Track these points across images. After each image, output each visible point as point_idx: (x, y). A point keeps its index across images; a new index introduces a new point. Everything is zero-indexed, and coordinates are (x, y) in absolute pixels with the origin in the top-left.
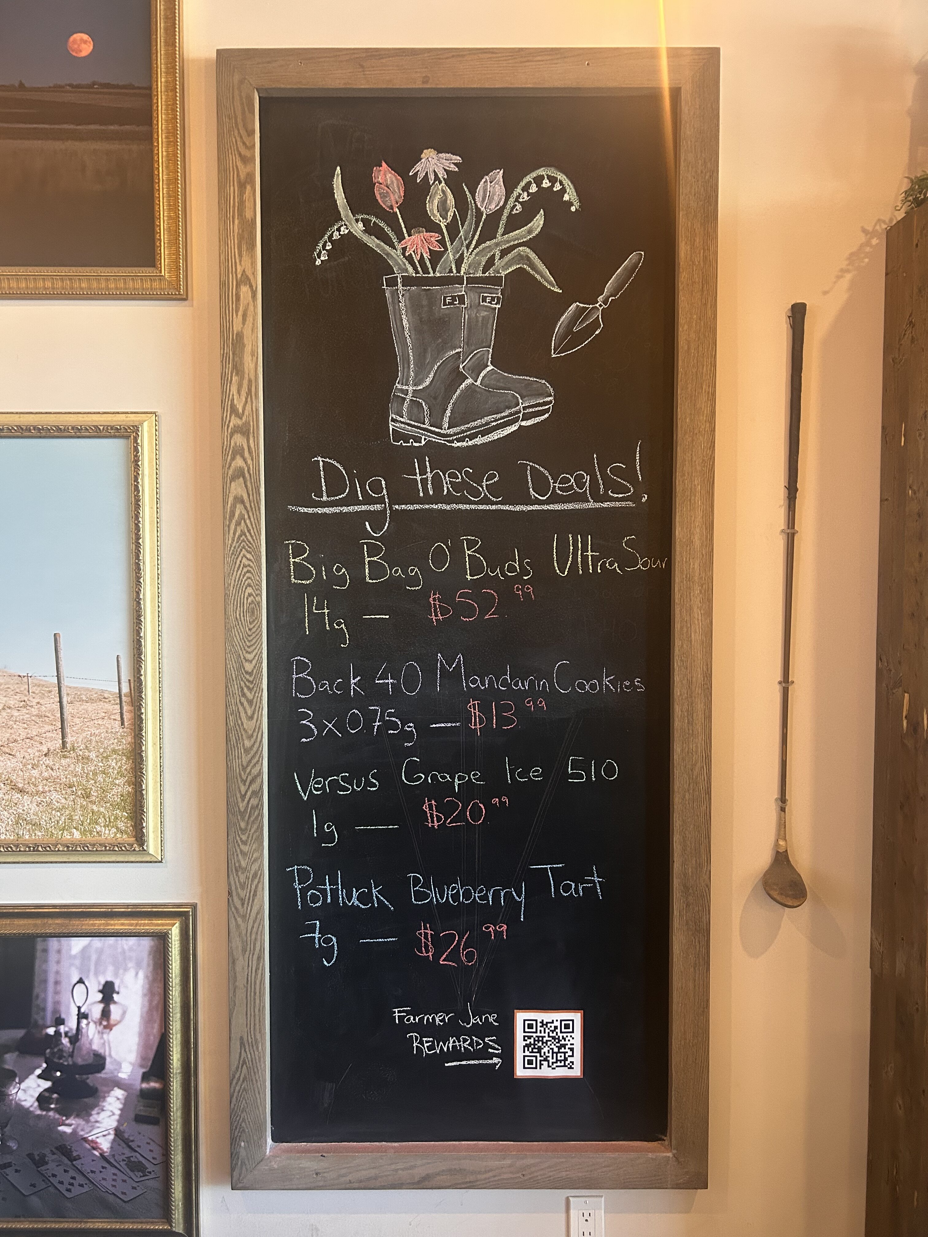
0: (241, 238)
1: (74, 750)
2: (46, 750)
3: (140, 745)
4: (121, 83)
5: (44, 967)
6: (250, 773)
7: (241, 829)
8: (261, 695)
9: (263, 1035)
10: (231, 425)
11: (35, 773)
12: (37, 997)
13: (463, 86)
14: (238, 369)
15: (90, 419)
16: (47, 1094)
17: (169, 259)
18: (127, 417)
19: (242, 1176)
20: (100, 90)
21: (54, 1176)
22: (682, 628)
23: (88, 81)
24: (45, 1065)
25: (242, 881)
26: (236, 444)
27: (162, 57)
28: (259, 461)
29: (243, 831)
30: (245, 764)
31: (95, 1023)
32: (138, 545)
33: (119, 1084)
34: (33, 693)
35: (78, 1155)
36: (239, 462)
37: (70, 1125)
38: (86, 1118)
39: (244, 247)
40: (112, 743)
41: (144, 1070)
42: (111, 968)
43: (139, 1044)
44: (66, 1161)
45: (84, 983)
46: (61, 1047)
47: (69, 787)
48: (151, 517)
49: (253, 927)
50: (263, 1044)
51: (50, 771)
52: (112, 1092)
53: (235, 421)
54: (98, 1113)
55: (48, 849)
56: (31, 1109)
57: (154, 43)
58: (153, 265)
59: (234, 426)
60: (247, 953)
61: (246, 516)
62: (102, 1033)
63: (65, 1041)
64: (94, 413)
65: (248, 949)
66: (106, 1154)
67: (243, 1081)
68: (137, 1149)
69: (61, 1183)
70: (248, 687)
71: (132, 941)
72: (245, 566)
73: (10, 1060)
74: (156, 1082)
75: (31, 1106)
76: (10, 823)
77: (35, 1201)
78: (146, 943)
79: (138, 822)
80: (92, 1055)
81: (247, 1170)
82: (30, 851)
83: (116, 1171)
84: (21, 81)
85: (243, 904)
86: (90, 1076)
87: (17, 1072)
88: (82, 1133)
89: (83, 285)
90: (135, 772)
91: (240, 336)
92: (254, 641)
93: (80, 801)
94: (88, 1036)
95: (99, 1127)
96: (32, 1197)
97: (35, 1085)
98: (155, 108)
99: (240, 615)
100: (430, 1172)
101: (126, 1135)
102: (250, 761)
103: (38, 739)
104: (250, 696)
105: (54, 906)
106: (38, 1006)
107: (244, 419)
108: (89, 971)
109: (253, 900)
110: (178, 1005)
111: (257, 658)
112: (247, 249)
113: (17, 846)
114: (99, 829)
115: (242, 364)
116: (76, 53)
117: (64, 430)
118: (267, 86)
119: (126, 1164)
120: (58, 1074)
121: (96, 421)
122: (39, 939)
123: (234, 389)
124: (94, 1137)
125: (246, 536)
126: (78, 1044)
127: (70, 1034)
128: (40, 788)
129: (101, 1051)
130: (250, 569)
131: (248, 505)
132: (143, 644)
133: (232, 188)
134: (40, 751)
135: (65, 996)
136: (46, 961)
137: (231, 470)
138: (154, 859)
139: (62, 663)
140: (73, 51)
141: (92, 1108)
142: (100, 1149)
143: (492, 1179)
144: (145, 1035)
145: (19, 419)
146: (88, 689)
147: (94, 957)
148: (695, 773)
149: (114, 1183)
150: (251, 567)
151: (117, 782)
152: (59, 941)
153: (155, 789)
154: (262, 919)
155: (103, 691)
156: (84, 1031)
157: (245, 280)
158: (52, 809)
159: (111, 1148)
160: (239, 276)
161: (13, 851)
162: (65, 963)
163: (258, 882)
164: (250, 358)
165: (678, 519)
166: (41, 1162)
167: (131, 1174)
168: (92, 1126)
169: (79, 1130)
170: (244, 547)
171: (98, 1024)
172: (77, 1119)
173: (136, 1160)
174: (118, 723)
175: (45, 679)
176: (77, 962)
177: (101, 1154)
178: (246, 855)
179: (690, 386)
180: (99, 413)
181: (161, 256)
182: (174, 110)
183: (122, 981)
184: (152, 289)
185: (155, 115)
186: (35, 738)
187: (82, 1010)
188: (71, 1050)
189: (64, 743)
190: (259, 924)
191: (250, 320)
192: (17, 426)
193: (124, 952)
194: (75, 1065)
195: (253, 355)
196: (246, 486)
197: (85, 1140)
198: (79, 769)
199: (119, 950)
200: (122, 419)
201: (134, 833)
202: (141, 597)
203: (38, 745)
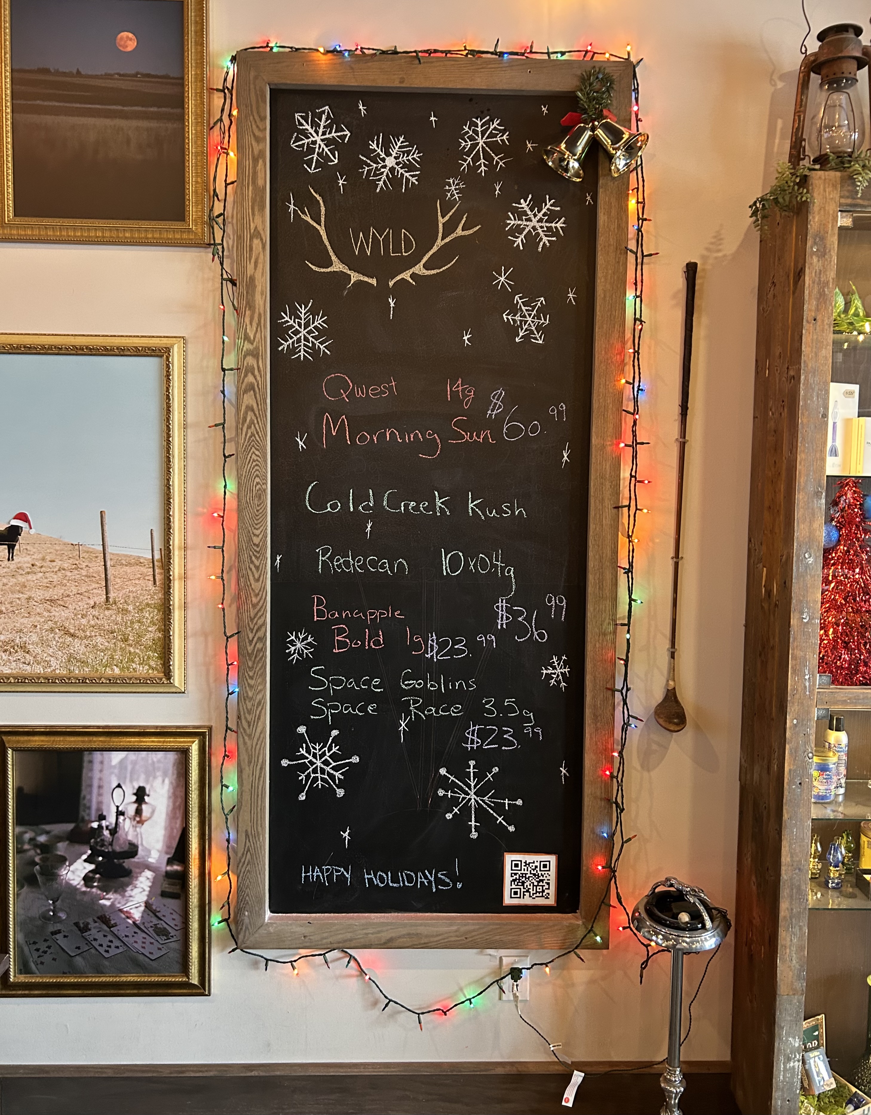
0: (254, 201)
1: (115, 603)
2: (92, 603)
3: (169, 600)
4: (159, 74)
5: (90, 775)
6: (256, 623)
7: (249, 667)
8: (266, 563)
9: (263, 829)
10: (245, 349)
11: (84, 621)
12: (84, 798)
13: (431, 86)
14: (250, 305)
15: (131, 341)
16: (91, 875)
17: (196, 215)
18: (161, 340)
19: (246, 938)
20: (142, 79)
21: (95, 940)
22: (595, 515)
23: (133, 72)
24: (89, 852)
25: (249, 708)
26: (248, 364)
27: (193, 54)
28: (266, 378)
29: (251, 668)
30: (252, 615)
31: (130, 819)
32: (168, 442)
33: (149, 867)
34: (83, 558)
35: (115, 923)
36: (250, 378)
37: (109, 899)
38: (122, 893)
39: (256, 209)
40: (147, 599)
41: (169, 856)
42: (143, 777)
43: (165, 836)
44: (105, 927)
45: (121, 787)
46: (102, 837)
47: (111, 633)
48: (179, 420)
49: (257, 744)
50: (264, 836)
51: (96, 620)
52: (143, 874)
53: (247, 346)
54: (132, 890)
55: (94, 681)
56: (78, 887)
57: (186, 43)
58: (184, 220)
59: (247, 350)
60: (252, 764)
61: (256, 422)
62: (136, 827)
63: (106, 833)
64: (134, 336)
65: (253, 761)
66: (137, 922)
67: (248, 864)
68: (162, 918)
69: (101, 945)
70: (255, 556)
71: (160, 754)
72: (254, 461)
73: (62, 849)
74: (178, 865)
75: (78, 884)
76: (64, 661)
77: (79, 961)
78: (172, 757)
79: (167, 661)
80: (127, 844)
81: (250, 934)
82: (79, 683)
83: (145, 935)
84: (78, 70)
85: (249, 726)
86: (126, 860)
87: (67, 857)
88: (118, 905)
89: (128, 235)
90: (165, 622)
91: (252, 279)
92: (260, 520)
93: (120, 644)
94: (124, 829)
95: (132, 901)
96: (77, 957)
97: (82, 868)
98: (186, 95)
99: (250, 499)
100: (393, 935)
101: (154, 907)
102: (256, 614)
103: (86, 594)
104: (257, 563)
105: (98, 727)
106: (85, 805)
107: (255, 344)
108: (125, 778)
109: (258, 723)
110: (197, 805)
111: (262, 533)
112: (259, 210)
113: (69, 679)
114: (134, 666)
115: (254, 301)
116: (123, 48)
117: (111, 350)
118: (276, 82)
119: (153, 930)
120: (100, 859)
121: (136, 343)
122: (85, 752)
123: (247, 320)
124: (128, 909)
125: (255, 437)
126: (116, 835)
127: (110, 828)
128: (88, 634)
129: (135, 841)
130: (258, 463)
131: (257, 413)
132: (172, 520)
133: (247, 162)
134: (88, 604)
135: (106, 798)
136: (91, 770)
137: (244, 384)
138: (179, 691)
139: (106, 534)
140: (121, 46)
141: (128, 886)
142: (133, 918)
143: (442, 941)
144: (170, 828)
145: (73, 340)
146: (126, 556)
147: (129, 767)
148: (604, 627)
149: (144, 945)
150: (259, 462)
151: (150, 629)
152: (102, 755)
153: (180, 635)
154: (265, 738)
155: (139, 557)
156: (121, 825)
157: (257, 234)
158: (98, 650)
159: (142, 917)
160: (252, 231)
161: (66, 683)
162: (106, 772)
163: (262, 709)
164: (260, 297)
165: (594, 430)
166: (85, 929)
167: (158, 938)
168: (126, 900)
169: (116, 903)
170: (253, 446)
171: (132, 820)
172: (115, 895)
173: (161, 927)
174: (151, 583)
175: (93, 547)
176: (116, 771)
177: (134, 922)
178: (253, 687)
179: (605, 326)
180: (138, 336)
181: (189, 213)
182: (202, 98)
183: (152, 786)
184: (182, 239)
185: (186, 100)
186: (85, 593)
187: (120, 809)
188: (111, 840)
189: (107, 598)
190: (262, 742)
191: (260, 266)
192: (72, 346)
193: (153, 762)
194: (114, 851)
195: (262, 294)
196: (256, 398)
197: (121, 911)
198: (119, 619)
199: (150, 761)
200: (157, 342)
201: (163, 670)
202: (171, 483)
203: (87, 599)
